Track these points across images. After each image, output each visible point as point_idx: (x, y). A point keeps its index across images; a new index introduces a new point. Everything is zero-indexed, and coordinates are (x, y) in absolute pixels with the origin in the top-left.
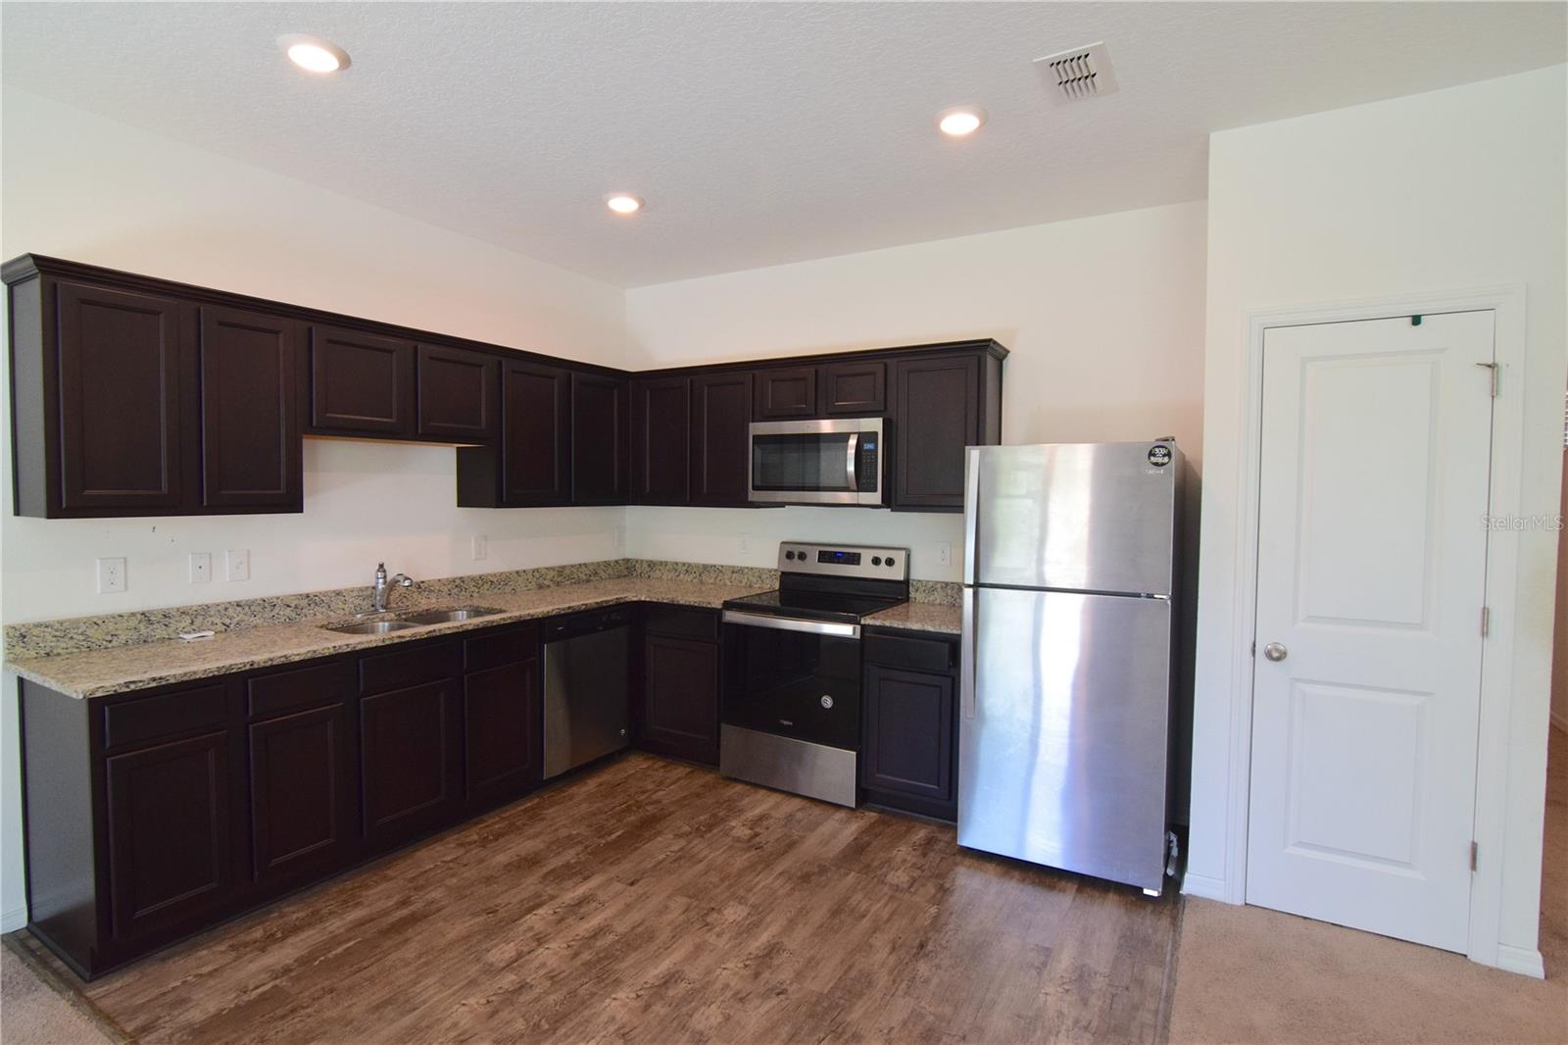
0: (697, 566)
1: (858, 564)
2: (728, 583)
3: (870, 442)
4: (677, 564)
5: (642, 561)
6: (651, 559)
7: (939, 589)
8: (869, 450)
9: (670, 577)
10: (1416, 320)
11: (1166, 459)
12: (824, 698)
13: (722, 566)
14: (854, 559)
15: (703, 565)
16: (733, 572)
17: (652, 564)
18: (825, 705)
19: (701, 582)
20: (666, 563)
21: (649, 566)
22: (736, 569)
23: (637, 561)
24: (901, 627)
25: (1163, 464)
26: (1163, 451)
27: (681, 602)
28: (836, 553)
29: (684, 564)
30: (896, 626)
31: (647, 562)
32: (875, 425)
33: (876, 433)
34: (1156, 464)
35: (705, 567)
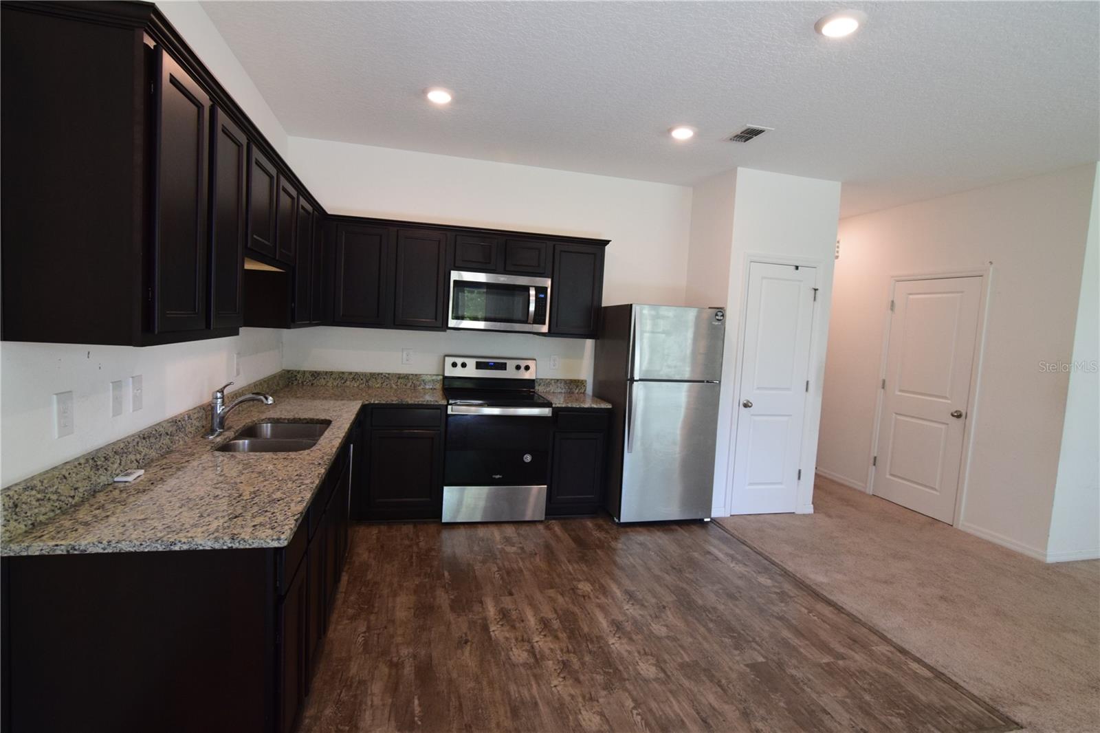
0: (365, 375)
1: (505, 369)
2: (394, 386)
3: (542, 294)
4: (343, 373)
5: (304, 372)
6: (315, 370)
7: (553, 384)
8: (542, 298)
9: (335, 384)
10: (797, 268)
11: (722, 318)
12: (525, 456)
13: (389, 374)
14: (502, 367)
15: (371, 374)
16: (399, 378)
17: (316, 375)
18: (526, 461)
19: (369, 387)
20: (332, 373)
21: (313, 375)
22: (401, 376)
23: (299, 372)
24: (578, 407)
25: (720, 320)
26: (721, 314)
27: (410, 402)
28: (489, 362)
29: (351, 373)
30: (574, 406)
31: (310, 372)
32: (548, 283)
33: (546, 288)
34: (718, 320)
35: (373, 375)
